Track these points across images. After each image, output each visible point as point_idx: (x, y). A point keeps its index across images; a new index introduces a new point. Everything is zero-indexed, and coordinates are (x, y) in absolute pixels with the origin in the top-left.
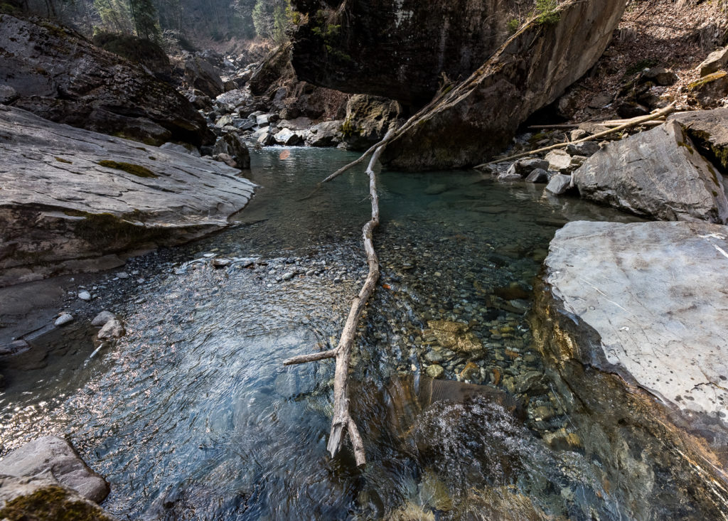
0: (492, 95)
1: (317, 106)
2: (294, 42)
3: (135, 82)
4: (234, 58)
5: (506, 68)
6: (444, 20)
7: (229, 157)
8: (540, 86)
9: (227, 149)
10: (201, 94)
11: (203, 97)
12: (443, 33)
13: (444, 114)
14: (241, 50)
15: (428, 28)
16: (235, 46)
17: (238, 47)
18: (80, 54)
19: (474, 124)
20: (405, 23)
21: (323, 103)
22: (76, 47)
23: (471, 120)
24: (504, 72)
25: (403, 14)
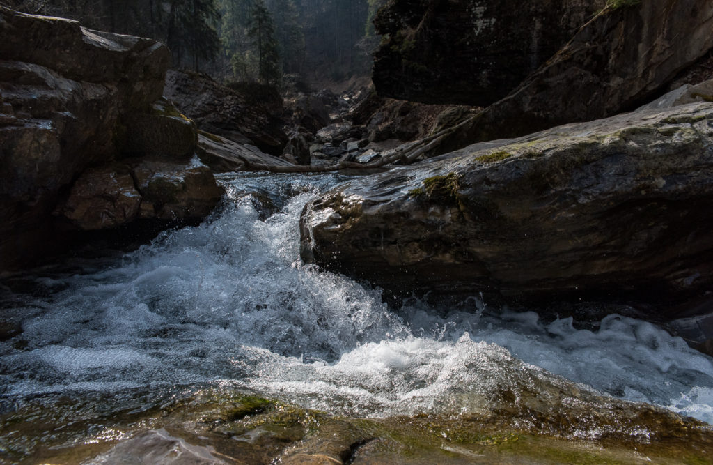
0: (559, 84)
1: (410, 127)
2: (376, 61)
3: (238, 107)
4: (350, 97)
5: (576, 55)
6: (535, 21)
7: (292, 157)
8: (630, 70)
9: (292, 151)
10: (304, 131)
11: (306, 134)
12: (534, 34)
13: (502, 107)
14: (360, 87)
15: (514, 31)
16: (354, 84)
17: (357, 85)
18: (205, 90)
19: (538, 115)
20: (486, 30)
21: (417, 124)
22: (203, 85)
23: (534, 110)
24: (575, 59)
25: (484, 23)
